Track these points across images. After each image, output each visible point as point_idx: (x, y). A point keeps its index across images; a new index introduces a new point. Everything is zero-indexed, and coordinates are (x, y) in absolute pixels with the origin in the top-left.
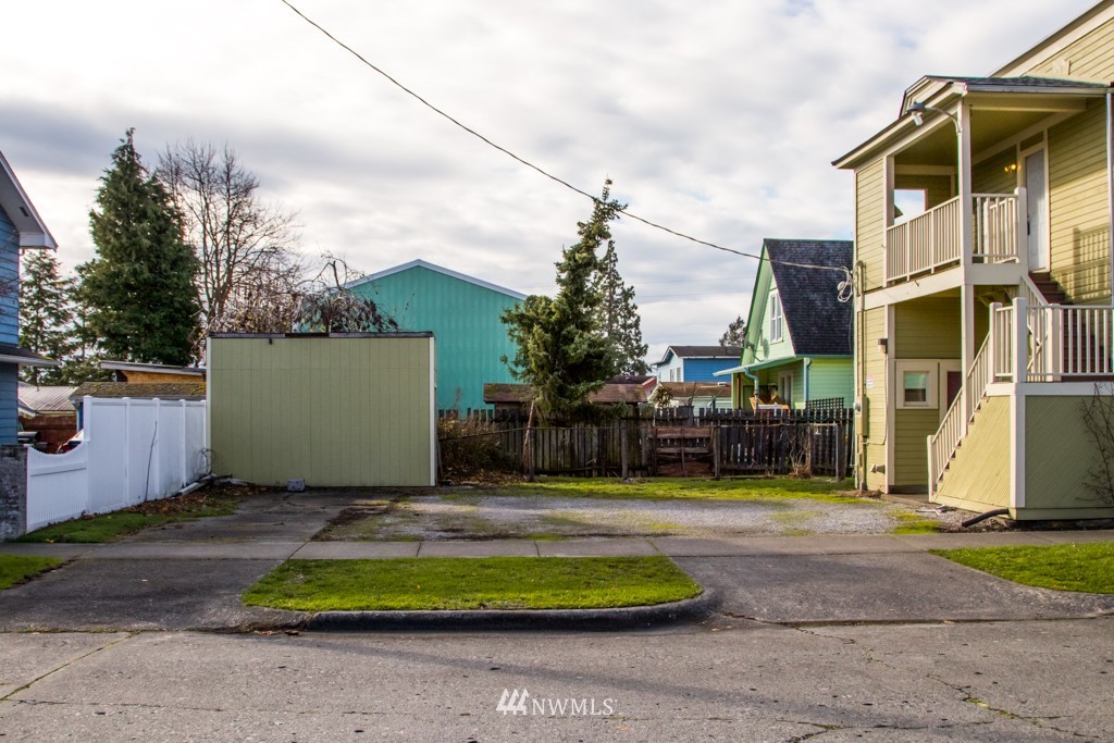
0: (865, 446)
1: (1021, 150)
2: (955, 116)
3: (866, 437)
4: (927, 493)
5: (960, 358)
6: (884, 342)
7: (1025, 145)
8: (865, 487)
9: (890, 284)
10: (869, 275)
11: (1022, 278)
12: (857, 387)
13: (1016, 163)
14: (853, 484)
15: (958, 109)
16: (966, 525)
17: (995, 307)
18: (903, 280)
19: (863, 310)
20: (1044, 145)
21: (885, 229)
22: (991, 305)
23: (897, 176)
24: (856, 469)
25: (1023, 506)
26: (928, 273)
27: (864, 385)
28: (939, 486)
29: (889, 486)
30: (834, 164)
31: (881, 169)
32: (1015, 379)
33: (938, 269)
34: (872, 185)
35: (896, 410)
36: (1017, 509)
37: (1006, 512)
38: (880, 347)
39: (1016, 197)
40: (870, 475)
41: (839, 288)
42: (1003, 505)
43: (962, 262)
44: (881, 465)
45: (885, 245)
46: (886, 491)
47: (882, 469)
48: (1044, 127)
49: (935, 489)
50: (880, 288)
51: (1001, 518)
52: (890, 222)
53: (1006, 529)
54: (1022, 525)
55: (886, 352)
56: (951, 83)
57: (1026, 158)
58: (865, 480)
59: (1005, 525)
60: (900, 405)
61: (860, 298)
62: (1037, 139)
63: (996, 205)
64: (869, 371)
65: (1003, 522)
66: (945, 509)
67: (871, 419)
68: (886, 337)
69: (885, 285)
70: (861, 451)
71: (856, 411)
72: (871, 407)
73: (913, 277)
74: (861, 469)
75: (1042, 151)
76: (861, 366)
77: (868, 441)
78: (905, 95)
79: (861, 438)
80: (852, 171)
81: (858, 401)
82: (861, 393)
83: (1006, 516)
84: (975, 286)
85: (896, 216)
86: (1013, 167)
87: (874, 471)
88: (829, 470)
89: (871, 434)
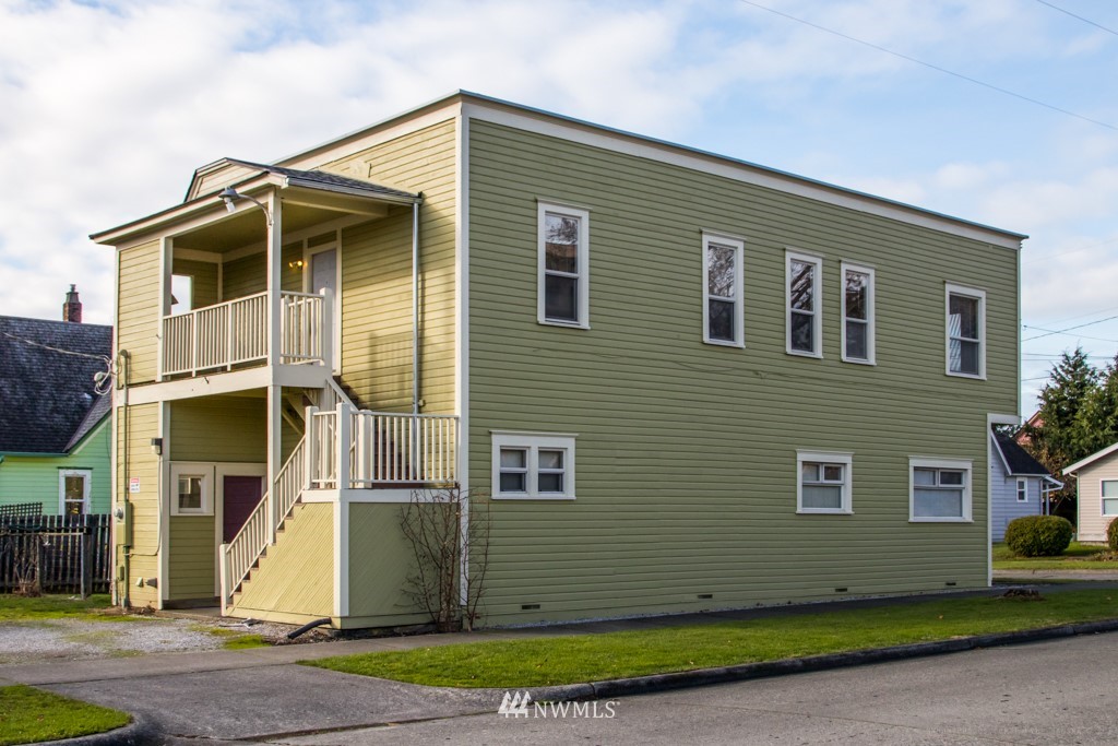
0: (128, 558)
1: (309, 247)
2: (265, 206)
3: (128, 547)
4: (220, 607)
5: (266, 462)
6: (158, 442)
7: (313, 242)
8: (128, 603)
9: (166, 379)
10: (135, 367)
11: (326, 381)
12: (117, 489)
13: (301, 260)
14: (110, 601)
15: (270, 200)
16: (291, 637)
17: (312, 411)
18: (188, 375)
19: (127, 405)
20: (338, 244)
21: (161, 317)
22: (308, 409)
23: (175, 260)
24: (114, 583)
25: (347, 614)
26: (224, 369)
27: (127, 489)
28: (237, 598)
29: (164, 601)
30: (92, 237)
31: (156, 252)
32: (339, 486)
33: (236, 367)
34: (142, 267)
35: (171, 517)
36: (341, 618)
37: (329, 621)
38: (153, 447)
39: (322, 298)
40: (134, 589)
41: (96, 378)
42: (324, 614)
43: (270, 361)
44: (153, 577)
45: (161, 334)
46: (159, 606)
47: (153, 583)
48: (338, 226)
49: (230, 600)
50: (153, 382)
51: (324, 630)
52: (167, 311)
53: (331, 638)
54: (347, 634)
55: (161, 454)
56: (267, 173)
57: (313, 256)
58: (128, 595)
59: (329, 635)
60: (175, 512)
61: (123, 392)
62: (330, 237)
63: (294, 304)
64: (132, 474)
65: (326, 632)
66: (252, 623)
67: (137, 527)
68: (160, 436)
69: (159, 379)
70: (123, 563)
71: (115, 519)
72: (135, 514)
73: (199, 373)
74: (122, 585)
75: (335, 250)
76: (122, 467)
77: (132, 552)
78: (196, 174)
79: (121, 549)
80: (114, 248)
81: (118, 506)
82: (122, 497)
83: (328, 626)
84: (283, 388)
85: (173, 303)
86: (300, 263)
87: (141, 585)
88: (71, 586)
89: (135, 544)
